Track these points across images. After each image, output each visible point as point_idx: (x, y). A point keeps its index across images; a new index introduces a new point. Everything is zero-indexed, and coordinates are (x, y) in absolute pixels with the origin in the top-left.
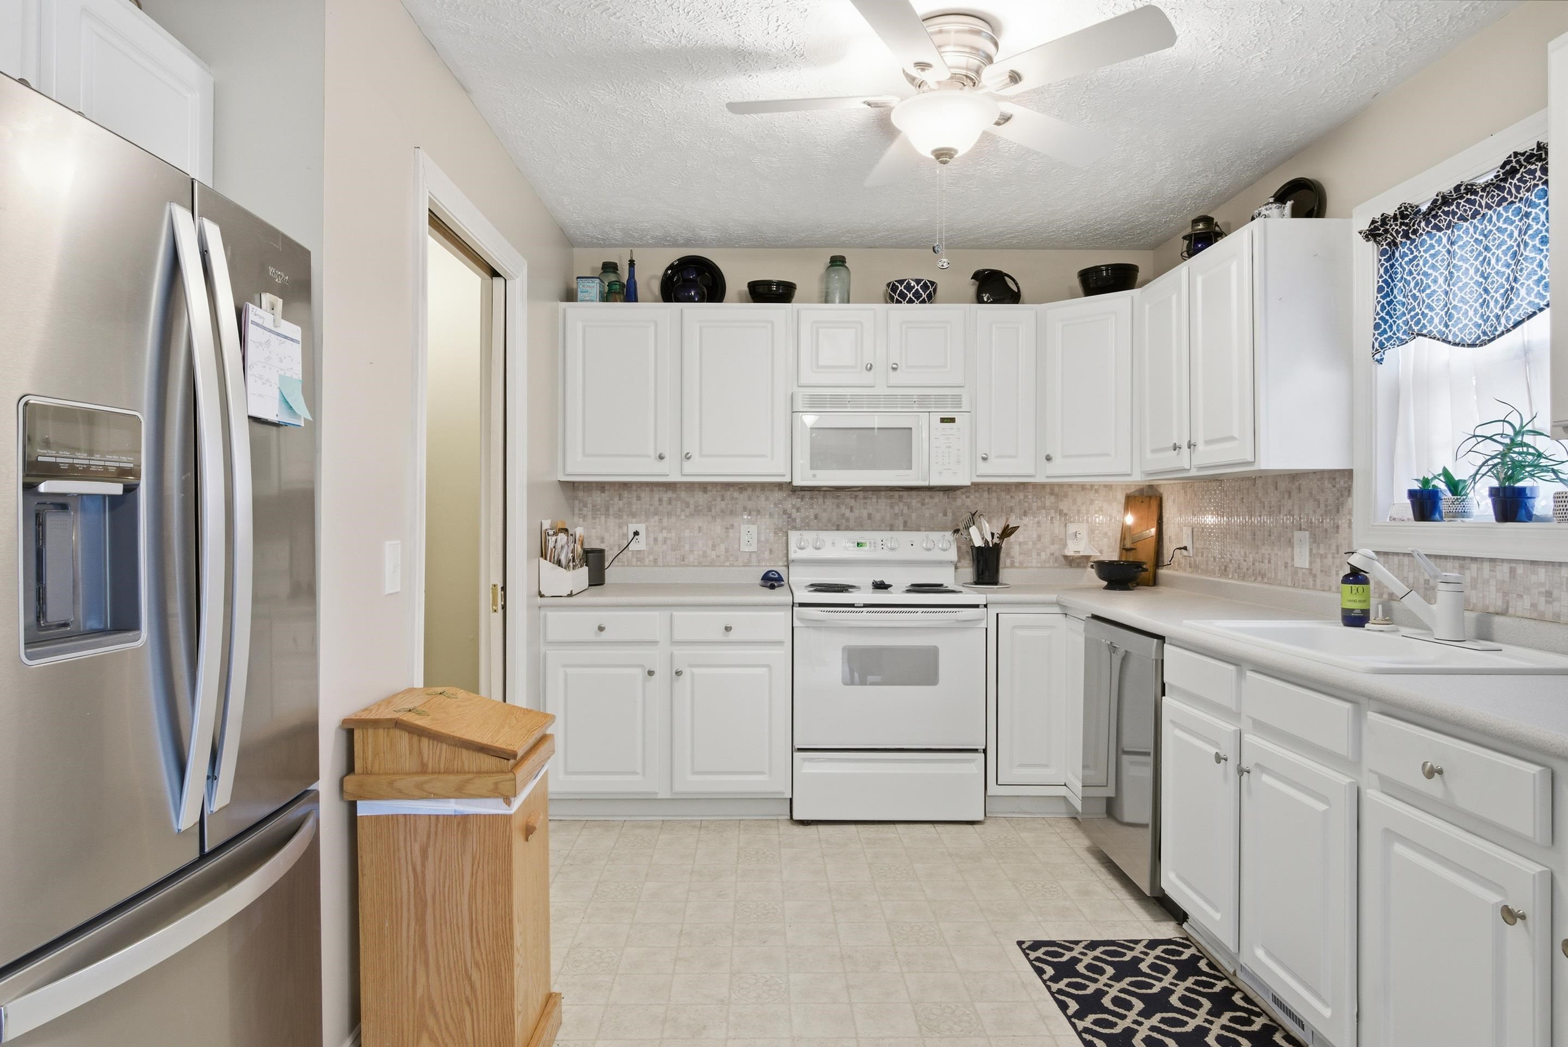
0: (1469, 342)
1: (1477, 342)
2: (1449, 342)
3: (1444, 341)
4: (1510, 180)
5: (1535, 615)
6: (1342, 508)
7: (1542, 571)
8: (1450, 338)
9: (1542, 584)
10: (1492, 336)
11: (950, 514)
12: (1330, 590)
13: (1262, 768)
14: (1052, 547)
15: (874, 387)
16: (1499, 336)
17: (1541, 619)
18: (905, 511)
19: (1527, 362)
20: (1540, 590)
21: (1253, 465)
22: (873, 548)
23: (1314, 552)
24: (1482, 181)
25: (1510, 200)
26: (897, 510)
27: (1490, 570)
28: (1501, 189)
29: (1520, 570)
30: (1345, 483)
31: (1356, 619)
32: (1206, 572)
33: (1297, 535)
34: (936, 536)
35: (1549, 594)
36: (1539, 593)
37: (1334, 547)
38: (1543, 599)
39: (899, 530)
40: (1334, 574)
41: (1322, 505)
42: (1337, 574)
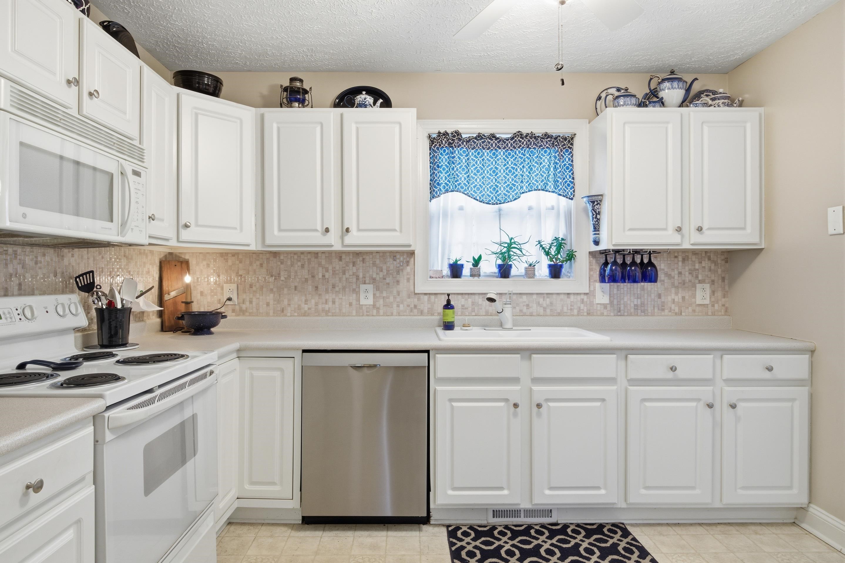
0: (486, 202)
1: (490, 203)
2: (477, 200)
3: (474, 198)
4: (510, 141)
5: (522, 314)
6: (402, 272)
7: (524, 297)
8: (478, 198)
9: (525, 302)
10: (502, 202)
12: (392, 314)
13: (547, 400)
16: (506, 202)
17: (524, 315)
19: (500, 215)
20: (523, 304)
22: (9, 320)
23: (378, 294)
24: (498, 136)
27: (500, 298)
28: (505, 143)
29: (514, 297)
35: (528, 305)
36: (524, 305)
37: (395, 292)
38: (525, 308)
40: (395, 306)
41: (385, 271)
42: (398, 306)
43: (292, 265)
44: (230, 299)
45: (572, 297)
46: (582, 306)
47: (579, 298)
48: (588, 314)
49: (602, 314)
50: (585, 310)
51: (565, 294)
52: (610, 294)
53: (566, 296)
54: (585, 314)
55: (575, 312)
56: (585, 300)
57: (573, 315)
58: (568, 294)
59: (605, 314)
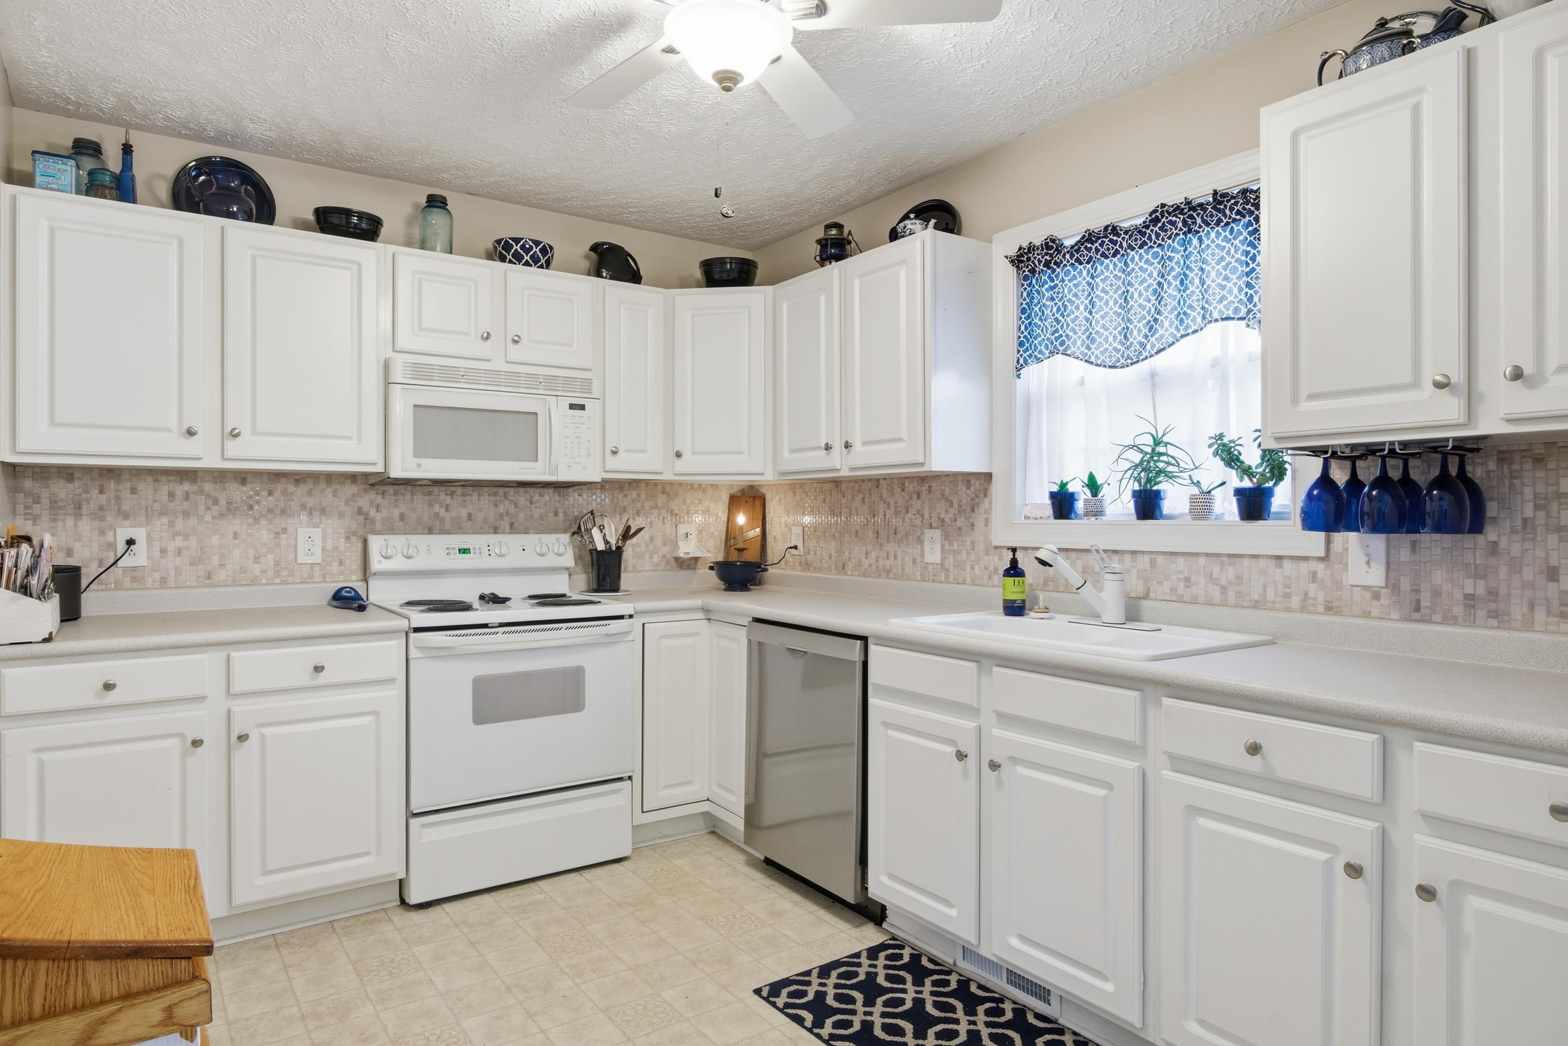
0: (1110, 364)
1: (1118, 364)
2: (1092, 363)
3: (1086, 361)
4: (1151, 228)
5: (1175, 598)
6: (979, 508)
7: (1181, 560)
8: (1093, 359)
9: (1181, 572)
10: (1135, 360)
11: (561, 515)
12: (964, 583)
13: (1013, 760)
14: (664, 549)
15: (489, 361)
16: (1143, 360)
17: (1181, 600)
18: (512, 510)
19: (1154, 385)
20: (1179, 576)
21: (923, 466)
22: (478, 555)
23: (947, 547)
24: (1126, 225)
25: (1149, 244)
26: (501, 509)
27: (1132, 561)
28: (1143, 234)
29: (1160, 559)
30: (980, 485)
31: (1014, 609)
32: (819, 569)
33: (928, 533)
34: (549, 539)
35: (1187, 580)
36: (1179, 579)
37: (968, 543)
38: (1182, 585)
39: (504, 533)
40: (968, 567)
41: (955, 506)
42: (973, 568)
43: (853, 499)
44: (795, 547)
45: (1287, 565)
46: (1312, 589)
47: (1304, 567)
48: (1329, 609)
49: (1367, 614)
50: (1321, 600)
51: (1267, 557)
52: (1388, 564)
53: (1273, 563)
54: (1321, 608)
55: (1296, 601)
56: (1320, 574)
57: (1288, 609)
58: (1279, 558)
59: (1375, 612)
